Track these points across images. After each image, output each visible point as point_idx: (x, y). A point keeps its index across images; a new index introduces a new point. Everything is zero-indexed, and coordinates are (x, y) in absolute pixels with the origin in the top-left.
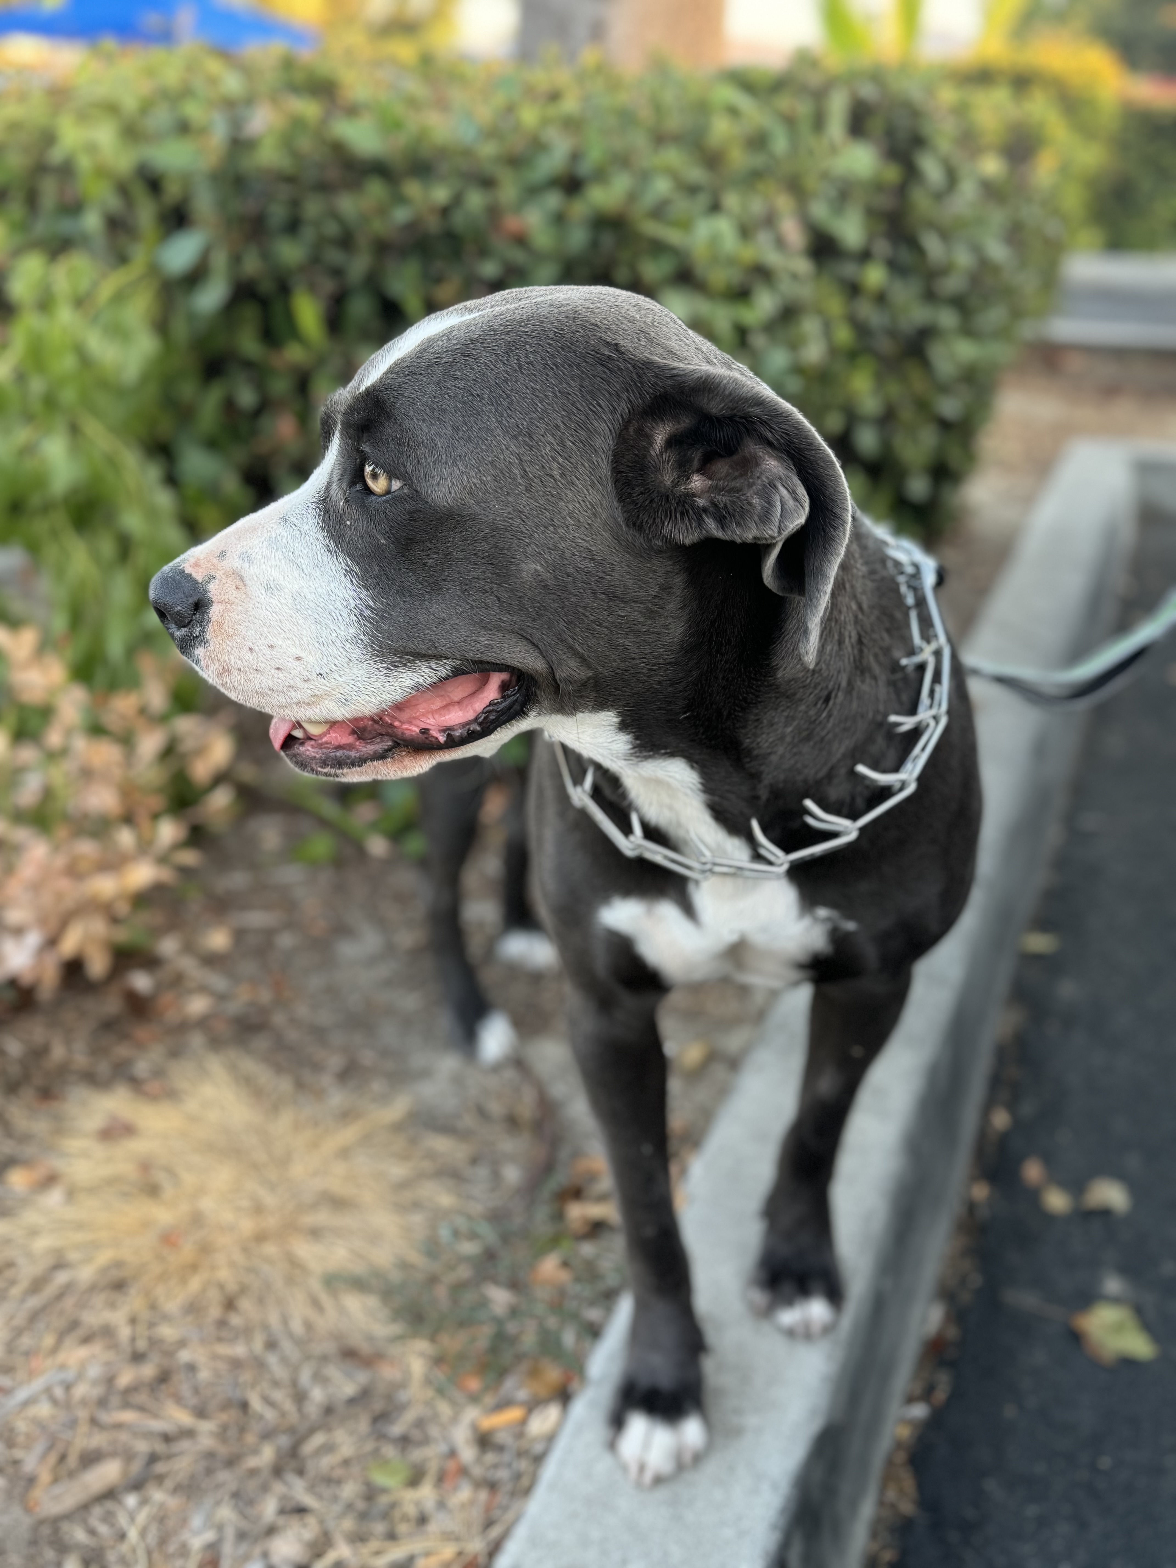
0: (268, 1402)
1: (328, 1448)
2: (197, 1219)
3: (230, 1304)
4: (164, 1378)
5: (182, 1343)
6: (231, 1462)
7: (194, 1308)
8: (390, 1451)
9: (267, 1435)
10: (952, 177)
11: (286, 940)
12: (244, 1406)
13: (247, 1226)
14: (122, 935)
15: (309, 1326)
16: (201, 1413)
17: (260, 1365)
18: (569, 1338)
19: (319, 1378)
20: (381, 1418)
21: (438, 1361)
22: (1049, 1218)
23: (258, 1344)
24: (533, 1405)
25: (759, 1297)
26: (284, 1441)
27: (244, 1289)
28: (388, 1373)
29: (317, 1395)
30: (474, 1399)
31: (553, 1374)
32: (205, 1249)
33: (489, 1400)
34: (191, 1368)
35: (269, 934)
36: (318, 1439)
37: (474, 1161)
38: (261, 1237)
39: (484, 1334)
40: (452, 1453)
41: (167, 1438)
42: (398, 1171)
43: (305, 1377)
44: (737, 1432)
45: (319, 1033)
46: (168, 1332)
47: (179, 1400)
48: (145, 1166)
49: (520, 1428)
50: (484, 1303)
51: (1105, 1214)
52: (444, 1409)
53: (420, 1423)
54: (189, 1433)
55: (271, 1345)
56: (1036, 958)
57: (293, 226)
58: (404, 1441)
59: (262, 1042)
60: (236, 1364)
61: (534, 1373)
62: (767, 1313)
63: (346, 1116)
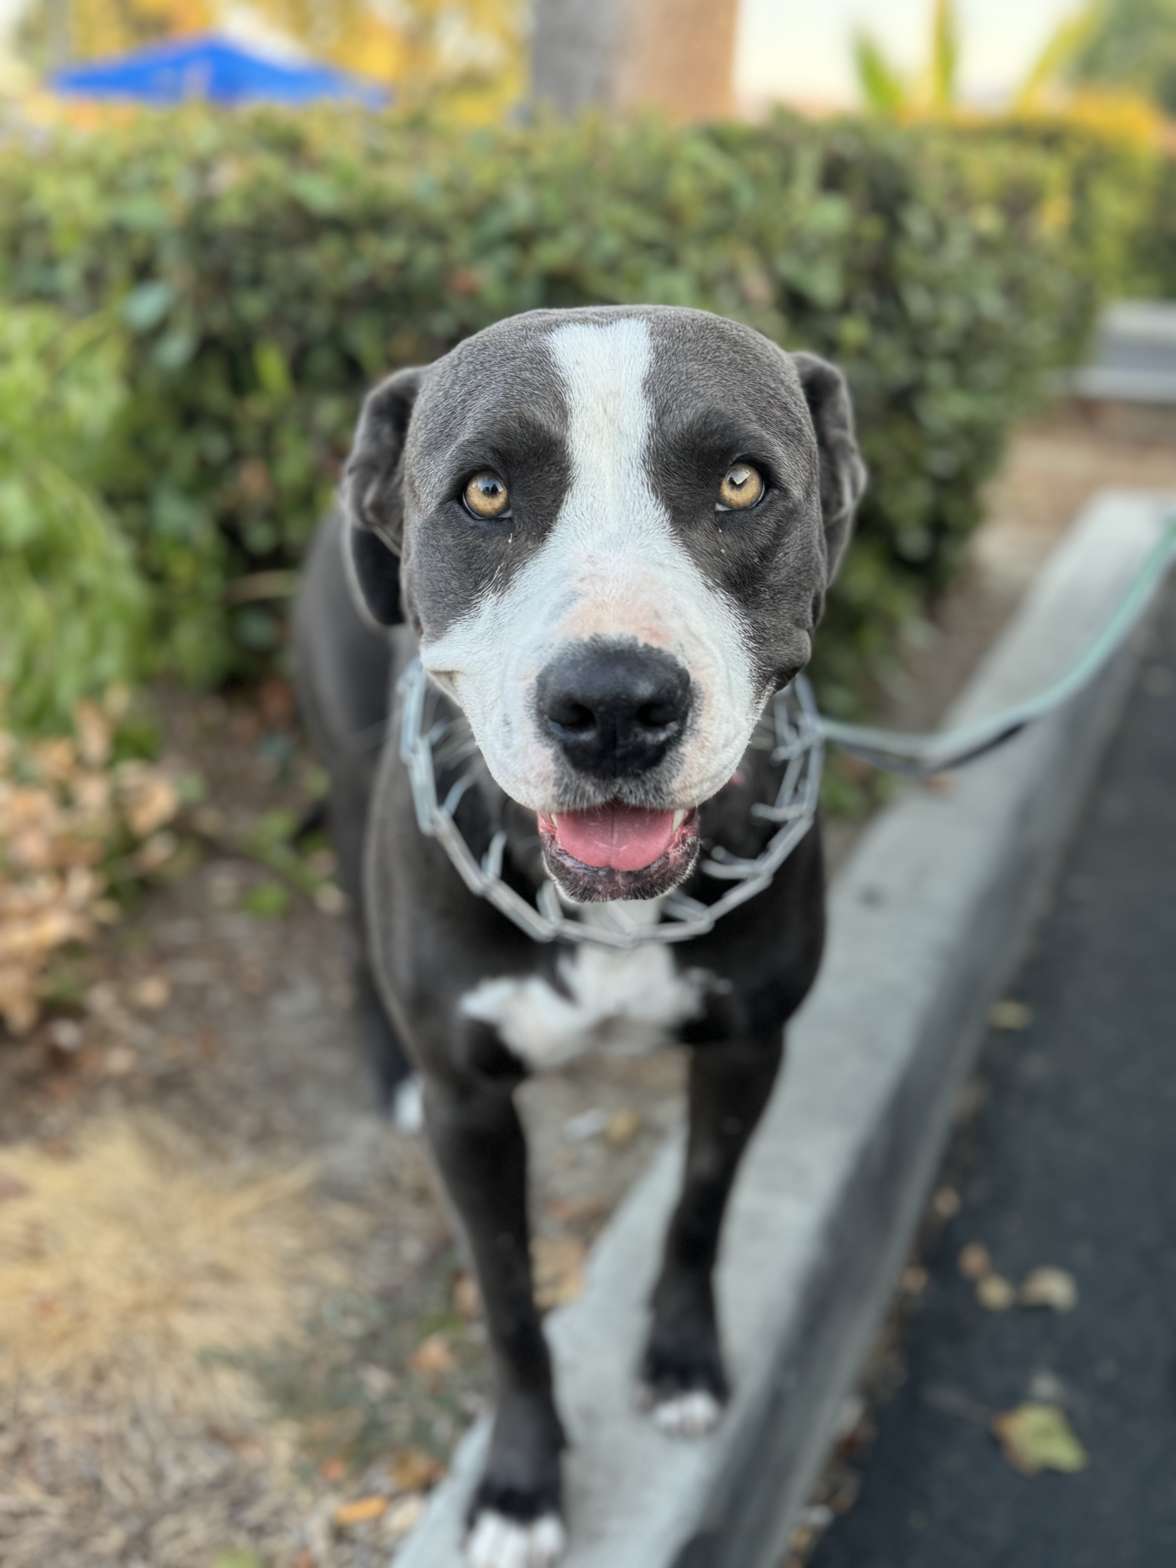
0: (125, 1480)
1: (180, 1534)
2: (77, 1286)
3: (99, 1376)
4: (21, 1452)
5: (45, 1416)
6: (77, 1544)
7: (62, 1379)
8: (242, 1540)
9: (119, 1517)
10: (940, 233)
11: (223, 996)
12: (97, 1485)
13: (126, 1295)
14: (49, 987)
15: (177, 1403)
16: (53, 1490)
17: (120, 1442)
18: (442, 1426)
19: (181, 1459)
20: (238, 1504)
21: (307, 1444)
22: (983, 1311)
23: (121, 1420)
24: (395, 1498)
25: (641, 1392)
26: (135, 1524)
27: (115, 1361)
28: (252, 1456)
29: (176, 1476)
30: (336, 1487)
31: (420, 1464)
32: (82, 1317)
33: (353, 1488)
34: (49, 1444)
35: (202, 990)
36: (168, 1525)
37: (376, 1233)
38: (139, 1307)
39: (355, 1419)
40: (304, 1547)
41: (17, 1516)
42: (290, 1242)
43: (166, 1456)
44: (596, 1537)
45: (237, 1093)
46: (32, 1403)
47: (32, 1474)
48: (35, 1228)
49: (377, 1522)
50: (359, 1386)
51: (1044, 1310)
52: (304, 1497)
53: (278, 1512)
54: (36, 1512)
55: (136, 1421)
56: (1008, 1033)
57: (256, 280)
58: (258, 1531)
59: (178, 1102)
60: (97, 1440)
61: (402, 1463)
62: (647, 1409)
63: (248, 1182)
